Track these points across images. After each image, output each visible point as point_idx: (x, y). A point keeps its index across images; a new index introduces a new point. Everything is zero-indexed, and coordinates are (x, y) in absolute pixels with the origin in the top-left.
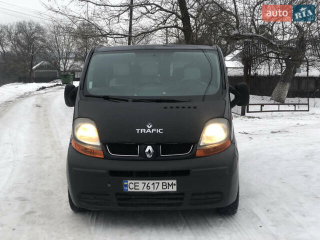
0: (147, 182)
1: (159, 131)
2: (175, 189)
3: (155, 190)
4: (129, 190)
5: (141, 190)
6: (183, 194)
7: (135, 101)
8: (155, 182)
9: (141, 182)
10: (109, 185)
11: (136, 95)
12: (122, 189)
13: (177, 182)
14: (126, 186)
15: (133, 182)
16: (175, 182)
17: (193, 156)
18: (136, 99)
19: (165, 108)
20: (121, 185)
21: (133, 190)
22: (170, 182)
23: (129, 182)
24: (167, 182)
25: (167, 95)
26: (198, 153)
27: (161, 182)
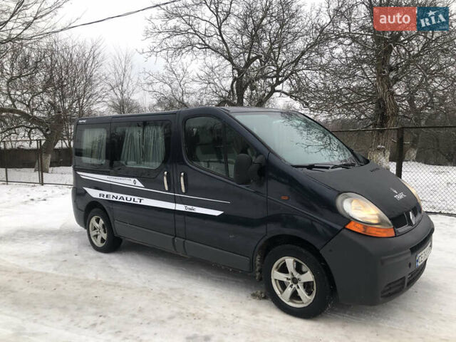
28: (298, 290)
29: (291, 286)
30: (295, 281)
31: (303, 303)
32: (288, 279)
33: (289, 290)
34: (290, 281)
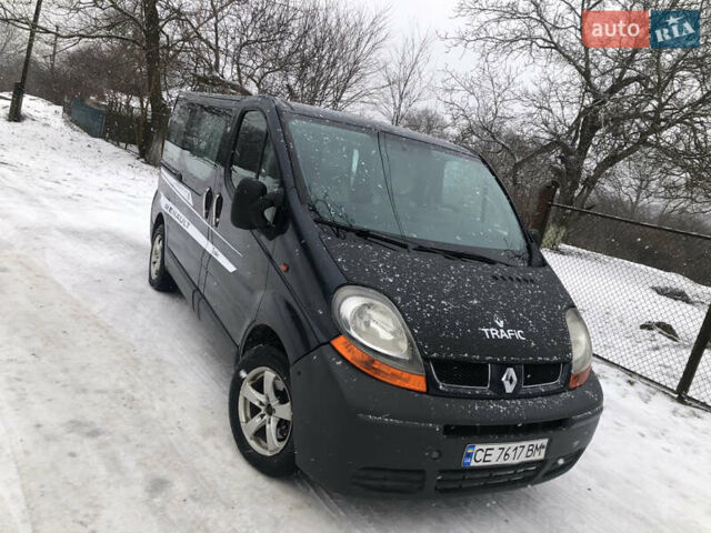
0: (506, 446)
1: (518, 334)
2: (542, 455)
3: (516, 461)
4: (473, 464)
5: (493, 463)
6: (546, 461)
8: (518, 444)
9: (496, 446)
12: (462, 463)
13: (549, 444)
14: (469, 455)
15: (484, 447)
16: (545, 442)
17: (565, 388)
20: (461, 453)
21: (481, 464)
22: (539, 443)
23: (478, 447)
24: (535, 442)
26: (572, 383)
27: (526, 444)
28: (268, 427)
29: (262, 416)
30: (270, 410)
31: (267, 449)
32: (261, 403)
33: (257, 421)
34: (263, 408)
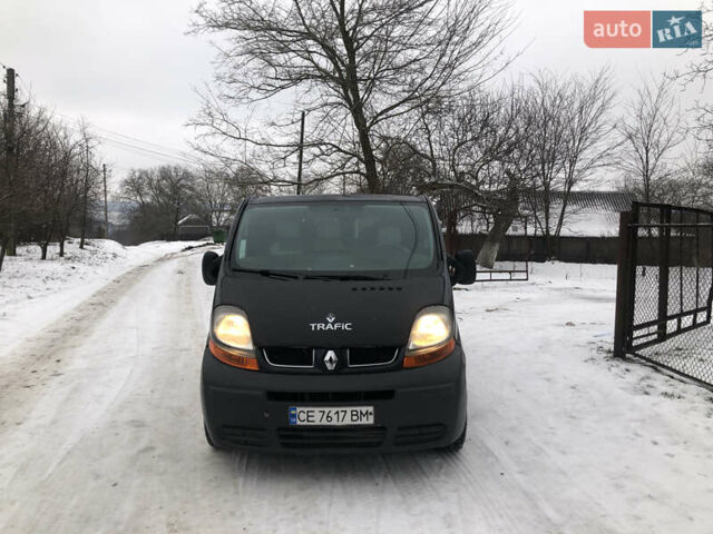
0: (327, 410)
1: (345, 327)
2: (371, 420)
3: (340, 423)
4: (299, 423)
5: (317, 423)
6: (383, 428)
7: (307, 278)
8: (340, 409)
9: (317, 410)
10: (267, 415)
11: (310, 269)
12: (288, 421)
13: (375, 410)
14: (294, 416)
15: (306, 409)
16: (371, 409)
17: (399, 367)
18: (310, 274)
19: (354, 289)
20: (286, 416)
21: (305, 423)
22: (364, 409)
23: (299, 409)
24: (358, 409)
25: (357, 269)
26: (406, 363)
27: (349, 409)
